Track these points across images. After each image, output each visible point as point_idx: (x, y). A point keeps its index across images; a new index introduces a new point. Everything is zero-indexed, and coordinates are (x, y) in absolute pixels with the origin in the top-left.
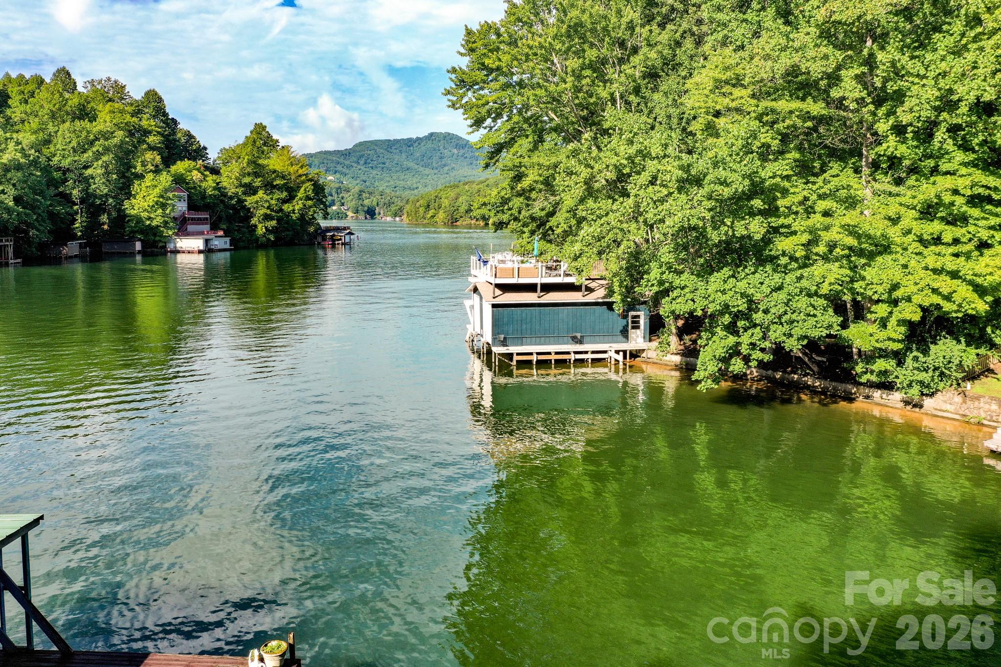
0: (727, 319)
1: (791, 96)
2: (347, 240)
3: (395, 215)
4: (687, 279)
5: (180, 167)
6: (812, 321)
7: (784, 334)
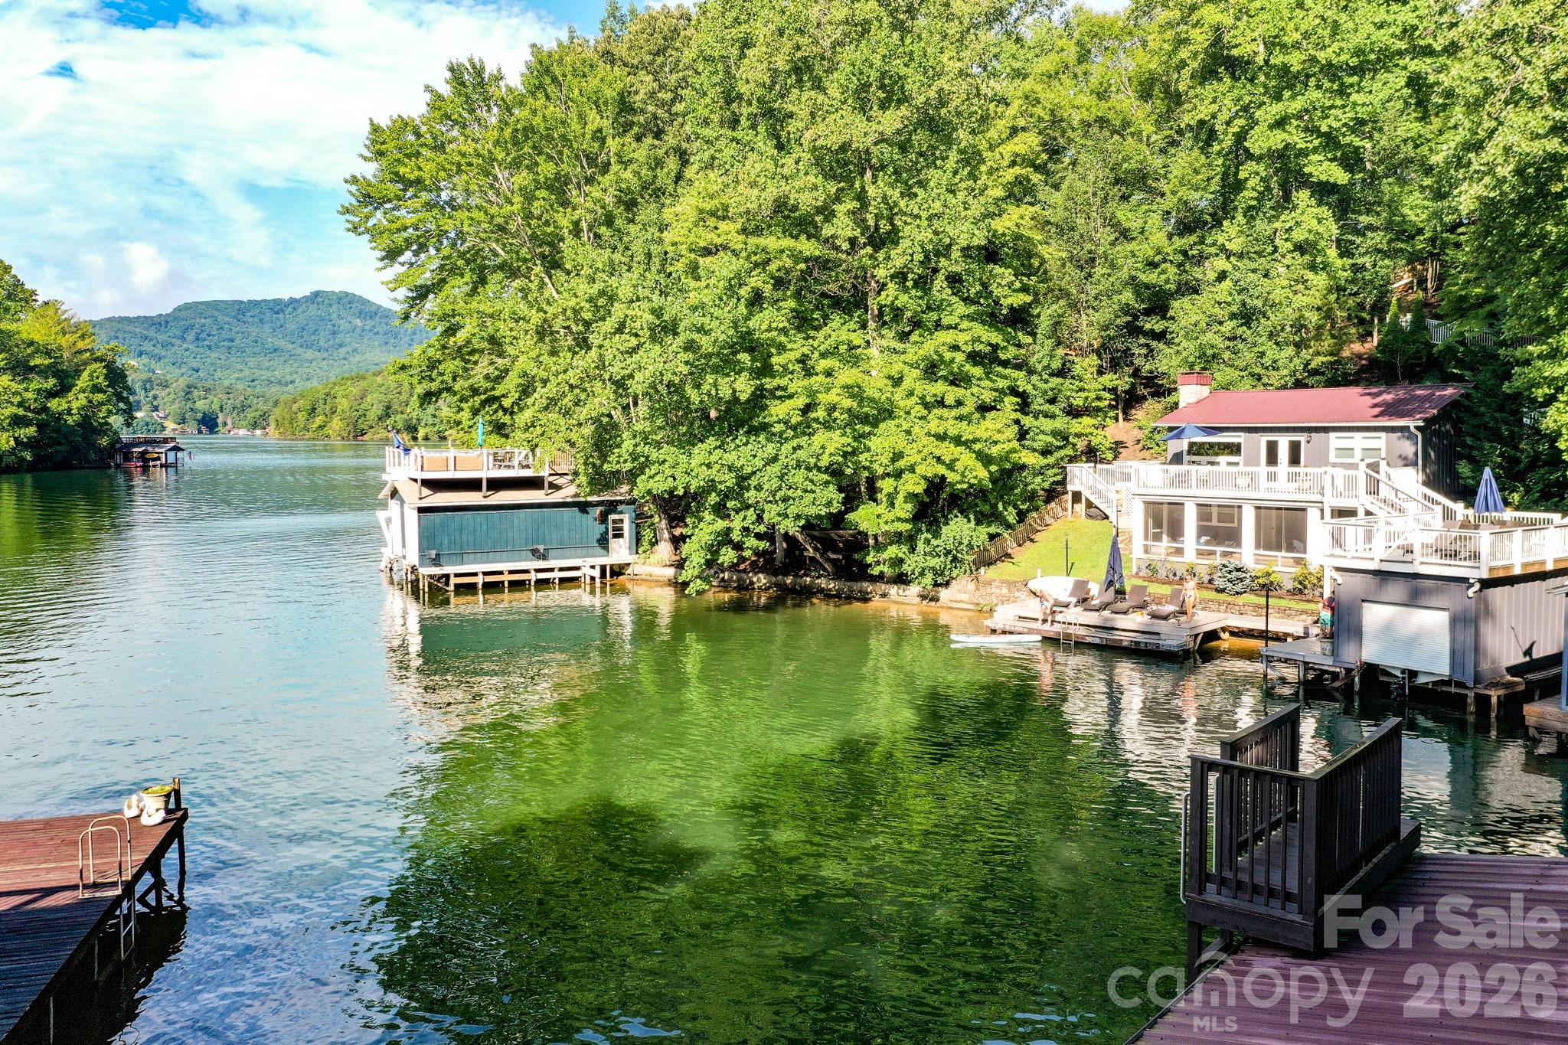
0: (713, 498)
1: (784, 232)
2: (171, 460)
3: (255, 426)
4: (668, 452)
6: (809, 497)
7: (779, 515)
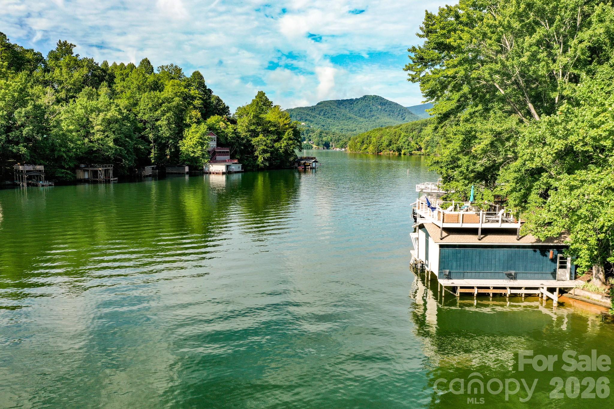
2: (314, 166)
3: (342, 147)
5: (212, 119)
